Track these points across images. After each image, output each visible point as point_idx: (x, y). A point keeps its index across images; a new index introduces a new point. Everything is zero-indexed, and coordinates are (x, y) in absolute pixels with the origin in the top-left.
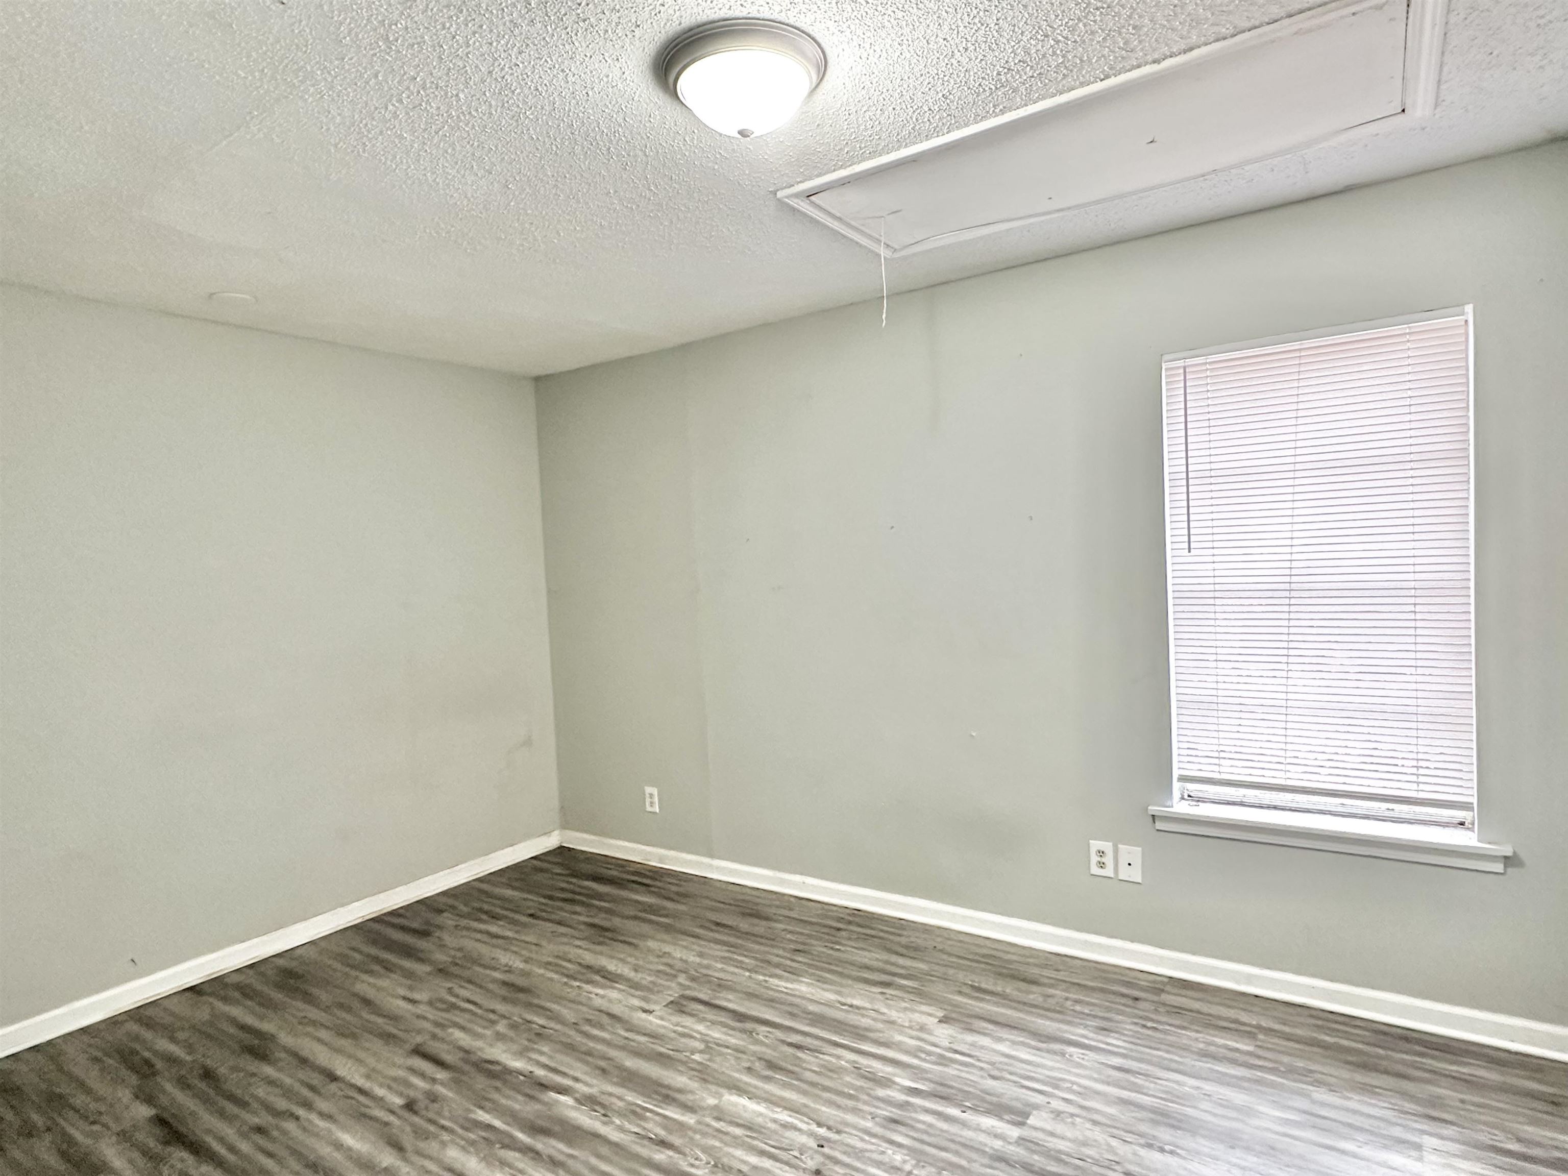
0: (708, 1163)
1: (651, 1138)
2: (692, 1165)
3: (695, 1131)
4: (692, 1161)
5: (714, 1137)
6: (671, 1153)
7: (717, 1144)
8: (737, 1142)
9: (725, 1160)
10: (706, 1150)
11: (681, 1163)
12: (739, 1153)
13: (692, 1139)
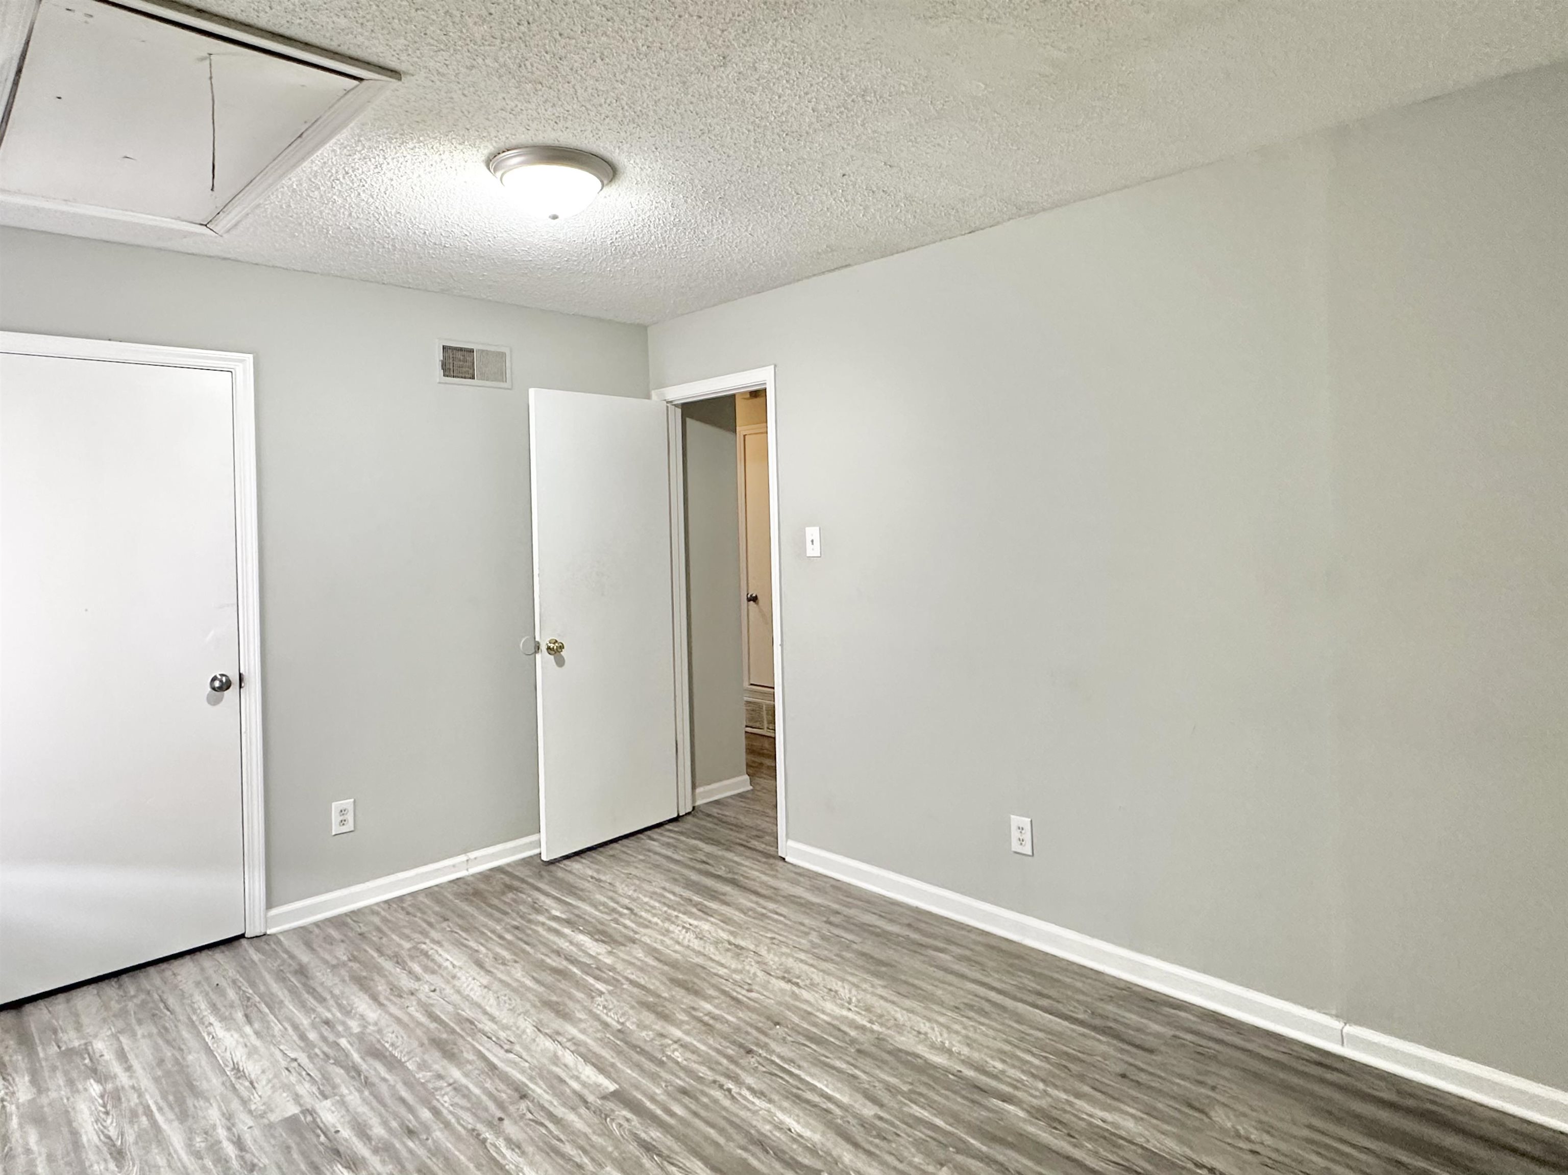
0: (613, 1120)
1: (658, 1155)
2: (628, 1120)
3: (609, 1156)
4: (626, 1124)
5: (593, 1146)
6: (643, 1135)
7: (594, 1138)
8: (573, 1135)
9: (596, 1121)
10: (609, 1134)
11: (638, 1125)
12: (579, 1125)
13: (616, 1148)
